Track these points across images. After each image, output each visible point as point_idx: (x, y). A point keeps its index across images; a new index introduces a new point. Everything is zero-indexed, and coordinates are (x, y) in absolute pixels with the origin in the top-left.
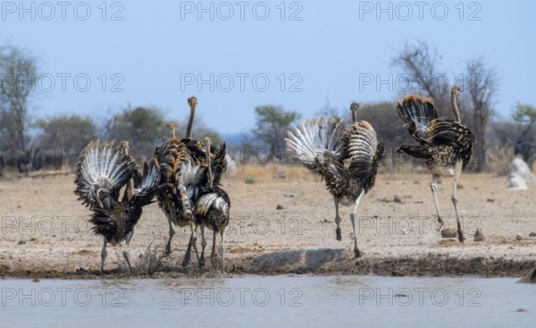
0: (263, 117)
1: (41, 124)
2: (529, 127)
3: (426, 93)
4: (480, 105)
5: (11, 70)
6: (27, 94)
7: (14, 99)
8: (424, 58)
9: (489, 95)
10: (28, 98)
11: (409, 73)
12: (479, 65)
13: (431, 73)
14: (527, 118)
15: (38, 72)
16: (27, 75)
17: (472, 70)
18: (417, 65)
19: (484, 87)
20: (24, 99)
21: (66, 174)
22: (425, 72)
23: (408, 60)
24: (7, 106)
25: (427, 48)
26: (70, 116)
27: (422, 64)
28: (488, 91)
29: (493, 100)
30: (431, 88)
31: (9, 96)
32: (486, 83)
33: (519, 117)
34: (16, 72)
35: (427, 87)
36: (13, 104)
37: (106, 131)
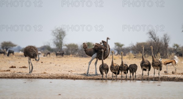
0: (116, 45)
1: (66, 45)
2: (176, 49)
3: (154, 41)
4: (166, 44)
5: (60, 33)
6: (63, 39)
7: (60, 40)
8: (154, 33)
9: (168, 41)
10: (63, 40)
11: (150, 36)
12: (166, 34)
13: (155, 36)
14: (176, 47)
15: (66, 34)
16: (63, 34)
17: (165, 36)
18: (152, 34)
19: (167, 40)
20: (62, 40)
21: (72, 57)
22: (154, 36)
23: (150, 33)
24: (59, 41)
25: (155, 31)
26: (72, 44)
27: (153, 34)
28: (168, 40)
29: (169, 42)
30: (155, 39)
31: (59, 39)
32: (168, 38)
33: (174, 46)
34: (61, 34)
35: (154, 39)
36: (60, 41)
37: (80, 47)
